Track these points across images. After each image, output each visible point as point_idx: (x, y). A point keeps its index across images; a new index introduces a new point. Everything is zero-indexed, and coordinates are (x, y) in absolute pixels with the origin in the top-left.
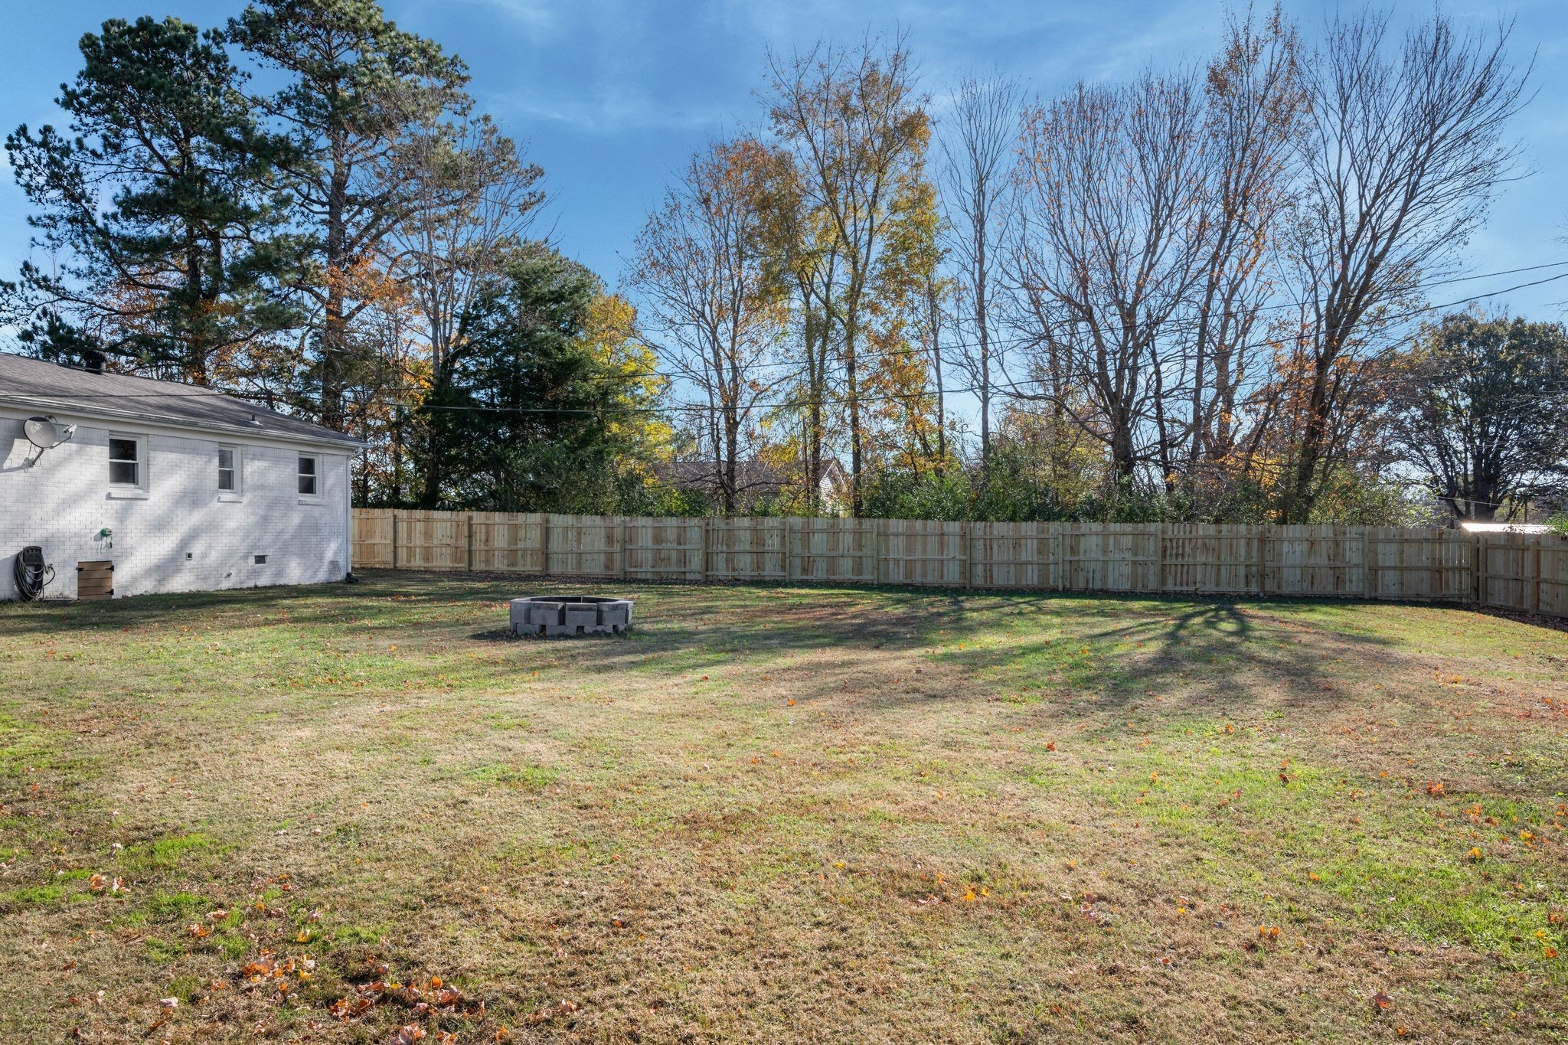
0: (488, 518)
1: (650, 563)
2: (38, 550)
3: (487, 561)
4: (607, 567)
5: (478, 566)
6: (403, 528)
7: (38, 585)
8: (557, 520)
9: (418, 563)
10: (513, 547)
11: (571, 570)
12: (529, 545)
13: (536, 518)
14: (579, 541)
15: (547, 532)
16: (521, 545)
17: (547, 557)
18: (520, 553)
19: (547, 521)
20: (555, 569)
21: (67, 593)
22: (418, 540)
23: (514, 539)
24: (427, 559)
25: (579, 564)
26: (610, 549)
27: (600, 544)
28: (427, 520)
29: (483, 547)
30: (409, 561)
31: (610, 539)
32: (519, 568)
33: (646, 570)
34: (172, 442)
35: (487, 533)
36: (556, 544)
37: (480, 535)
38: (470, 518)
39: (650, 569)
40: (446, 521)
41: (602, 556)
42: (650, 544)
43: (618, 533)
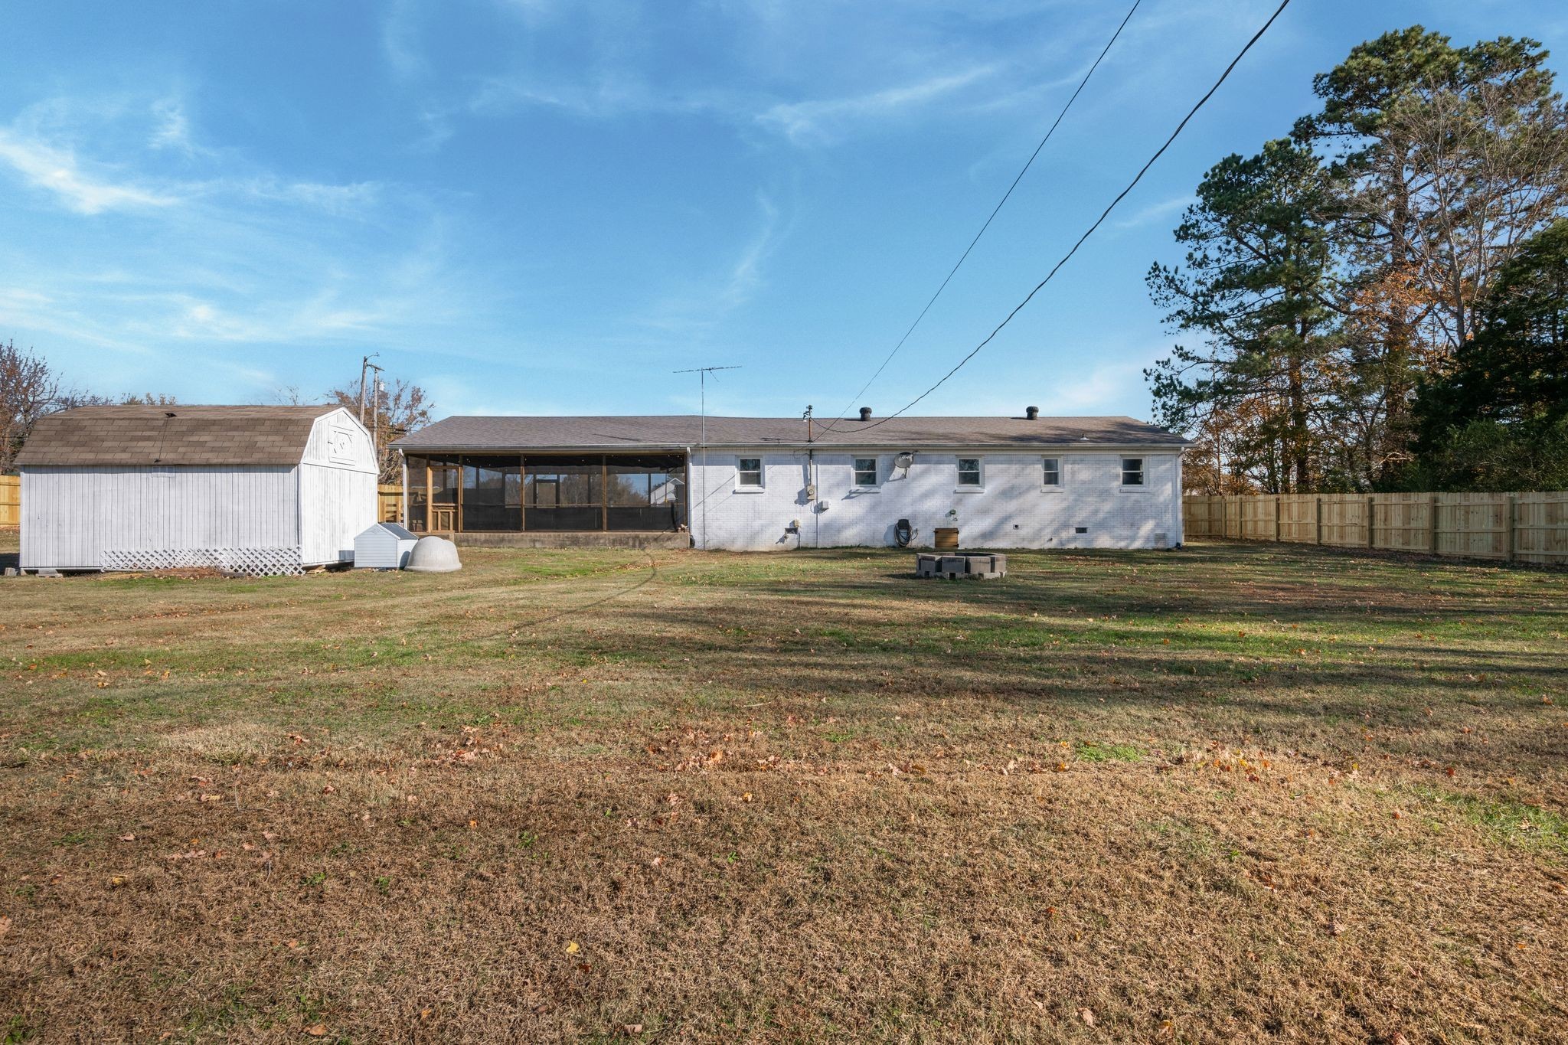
0: (1386, 499)
1: (1543, 544)
2: (907, 521)
3: (1386, 540)
4: (1496, 549)
5: (1379, 544)
6: (1325, 509)
7: (908, 539)
8: (1446, 499)
9: (1335, 540)
10: (1407, 527)
11: (1459, 551)
12: (1420, 526)
13: (1425, 497)
14: (1467, 521)
15: (1435, 511)
16: (1413, 524)
17: (1435, 537)
18: (1413, 532)
19: (1436, 500)
20: (1444, 549)
21: (927, 544)
22: (1336, 520)
23: (1408, 519)
24: (1342, 537)
25: (1467, 544)
26: (1497, 529)
27: (1488, 525)
28: (1341, 502)
29: (1383, 527)
30: (1329, 538)
31: (1498, 517)
32: (1412, 547)
33: (1538, 552)
34: (1001, 458)
35: (1386, 513)
36: (1445, 525)
37: (1379, 515)
38: (1371, 500)
39: (1542, 551)
40: (1356, 502)
41: (1490, 536)
42: (1543, 523)
43: (1506, 511)
